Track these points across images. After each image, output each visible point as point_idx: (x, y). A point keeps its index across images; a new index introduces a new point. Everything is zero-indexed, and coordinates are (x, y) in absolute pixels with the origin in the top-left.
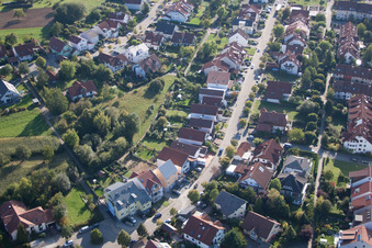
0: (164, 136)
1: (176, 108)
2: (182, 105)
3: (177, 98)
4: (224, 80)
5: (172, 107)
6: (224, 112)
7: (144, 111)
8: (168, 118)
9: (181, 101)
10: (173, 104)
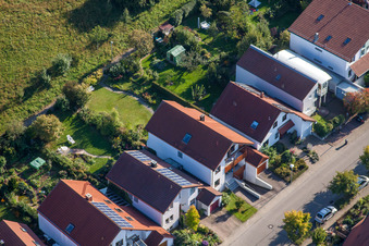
1: (137, 92)
2: (165, 84)
3: (169, 57)
4: (348, 40)
5: (130, 84)
6: (277, 157)
7: (33, 69)
8: (83, 122)
9: (176, 68)
10: (142, 73)
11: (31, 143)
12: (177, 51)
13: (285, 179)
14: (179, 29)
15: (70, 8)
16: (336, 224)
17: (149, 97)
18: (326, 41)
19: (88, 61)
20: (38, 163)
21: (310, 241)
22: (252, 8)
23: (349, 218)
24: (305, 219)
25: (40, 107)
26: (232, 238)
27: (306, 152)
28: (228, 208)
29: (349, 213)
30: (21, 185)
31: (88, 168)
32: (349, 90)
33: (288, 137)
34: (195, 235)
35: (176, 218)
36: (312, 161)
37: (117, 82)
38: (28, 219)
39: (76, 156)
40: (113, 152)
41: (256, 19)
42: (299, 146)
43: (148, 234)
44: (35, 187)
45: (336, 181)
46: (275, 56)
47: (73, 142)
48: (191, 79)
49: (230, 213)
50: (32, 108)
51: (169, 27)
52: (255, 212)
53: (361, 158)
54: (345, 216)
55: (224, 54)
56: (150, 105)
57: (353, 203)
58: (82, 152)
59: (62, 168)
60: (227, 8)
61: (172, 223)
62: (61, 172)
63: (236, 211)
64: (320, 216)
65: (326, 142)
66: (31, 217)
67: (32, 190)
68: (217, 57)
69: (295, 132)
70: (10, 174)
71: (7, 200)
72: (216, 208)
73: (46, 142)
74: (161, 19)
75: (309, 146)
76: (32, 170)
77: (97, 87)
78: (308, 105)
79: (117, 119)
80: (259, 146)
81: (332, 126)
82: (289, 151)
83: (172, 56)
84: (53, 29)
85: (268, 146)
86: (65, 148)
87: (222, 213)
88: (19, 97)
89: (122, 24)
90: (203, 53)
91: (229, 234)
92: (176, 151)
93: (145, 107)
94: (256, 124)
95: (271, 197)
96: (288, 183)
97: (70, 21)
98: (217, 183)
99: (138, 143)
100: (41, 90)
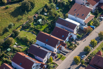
0: (3, 56)
1: (31, 31)
2: (38, 29)
3: (38, 22)
4: (83, 15)
5: (29, 29)
6: (69, 44)
7: (4, 27)
8: (19, 39)
9: (40, 25)
10: (32, 26)
11: (6, 45)
12: (40, 20)
13: (72, 49)
14: (39, 15)
15: (11, 12)
16: (86, 59)
17: (34, 32)
18: (78, 15)
19: (17, 25)
20: (9, 49)
21: (81, 63)
22: (57, 9)
23: (89, 57)
24: (79, 58)
25: (7, 36)
26: (61, 65)
27: (76, 43)
28: (59, 57)
29: (89, 56)
30: (5, 55)
31: (22, 50)
32: (84, 27)
33: (71, 39)
34: (51, 64)
35: (46, 60)
36: (78, 45)
37: (26, 29)
38: (9, 63)
39: (18, 47)
40: (27, 46)
41: (58, 12)
42: (74, 41)
43: (40, 64)
44: (9, 56)
45: (85, 49)
46: (65, 20)
47: (17, 44)
48: (44, 27)
49: (59, 58)
50: (5, 37)
51: (37, 15)
52: (66, 58)
53: (90, 43)
54: (88, 57)
55: (51, 20)
56: (35, 34)
57: (89, 54)
58: (20, 46)
59: (15, 50)
60: (51, 9)
61: (46, 61)
62: (15, 51)
63: (61, 58)
64: (82, 58)
65: (80, 40)
66: (10, 63)
67: (8, 56)
68: (50, 21)
69: (73, 38)
70: (2, 53)
71: (2, 59)
72: (56, 57)
73: (10, 44)
74: (34, 13)
75: (77, 41)
76: (8, 51)
77: (21, 30)
78: (75, 31)
79: (28, 37)
80: (65, 42)
81: (81, 36)
82: (72, 43)
83: (39, 22)
84: (7, 17)
85: (67, 41)
86: (15, 46)
87: (57, 59)
88: (1, 34)
89: (24, 15)
90: (47, 20)
91: (60, 64)
92: (44, 44)
93: (34, 35)
94: (63, 36)
95: (69, 54)
96: (73, 50)
97: (11, 15)
98: (55, 51)
99: (34, 43)
100: (6, 32)
